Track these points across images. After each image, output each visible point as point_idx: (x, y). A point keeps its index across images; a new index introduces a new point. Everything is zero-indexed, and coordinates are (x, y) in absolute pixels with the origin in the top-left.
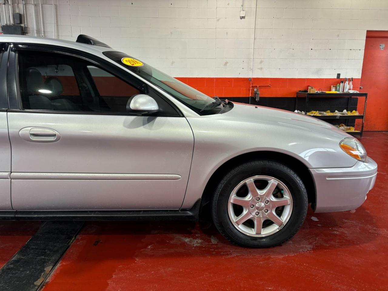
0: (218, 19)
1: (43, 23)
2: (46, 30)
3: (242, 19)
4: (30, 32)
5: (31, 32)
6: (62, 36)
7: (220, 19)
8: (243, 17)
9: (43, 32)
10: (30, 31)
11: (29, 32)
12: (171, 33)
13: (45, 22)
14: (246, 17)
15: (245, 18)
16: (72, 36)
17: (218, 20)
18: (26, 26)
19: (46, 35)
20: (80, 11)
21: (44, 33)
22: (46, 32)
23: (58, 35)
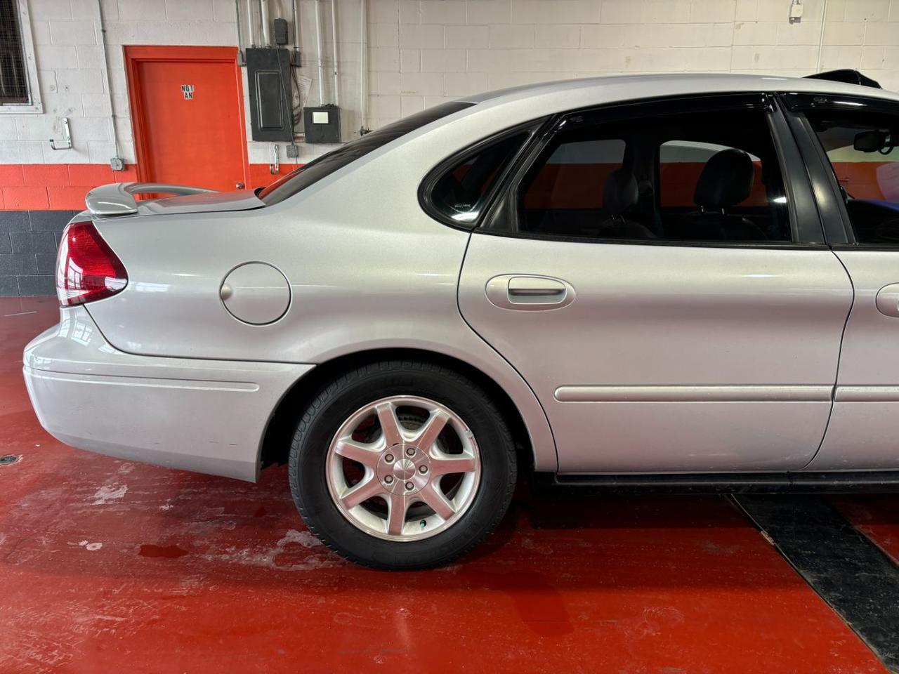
0: (739, 23)
1: (338, 43)
2: (341, 60)
3: (795, 24)
4: (305, 64)
5: (307, 63)
6: (377, 72)
7: (743, 24)
8: (796, 18)
9: (335, 64)
10: (305, 61)
11: (302, 65)
12: (628, 60)
13: (341, 41)
14: (802, 20)
15: (799, 22)
16: (400, 72)
17: (739, 27)
18: (298, 49)
19: (342, 70)
20: (420, 12)
21: (339, 67)
22: (342, 65)
23: (369, 71)
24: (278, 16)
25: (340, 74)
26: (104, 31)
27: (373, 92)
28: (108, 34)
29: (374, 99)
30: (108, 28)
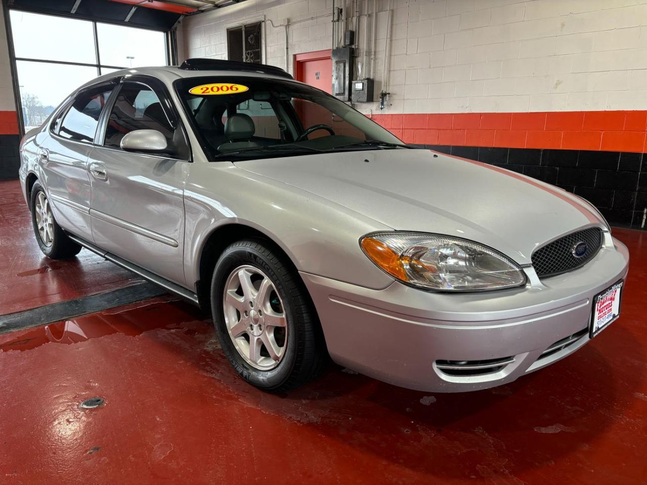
1: (376, 40)
2: (377, 50)
9: (373, 53)
10: (360, 53)
11: (359, 56)
12: (563, 25)
16: (406, 54)
18: (357, 47)
19: (376, 56)
20: (420, 13)
22: (377, 53)
23: (390, 55)
24: (350, 28)
25: (375, 59)
26: (287, 48)
27: (392, 69)
28: (289, 50)
29: (392, 73)
30: (289, 47)
